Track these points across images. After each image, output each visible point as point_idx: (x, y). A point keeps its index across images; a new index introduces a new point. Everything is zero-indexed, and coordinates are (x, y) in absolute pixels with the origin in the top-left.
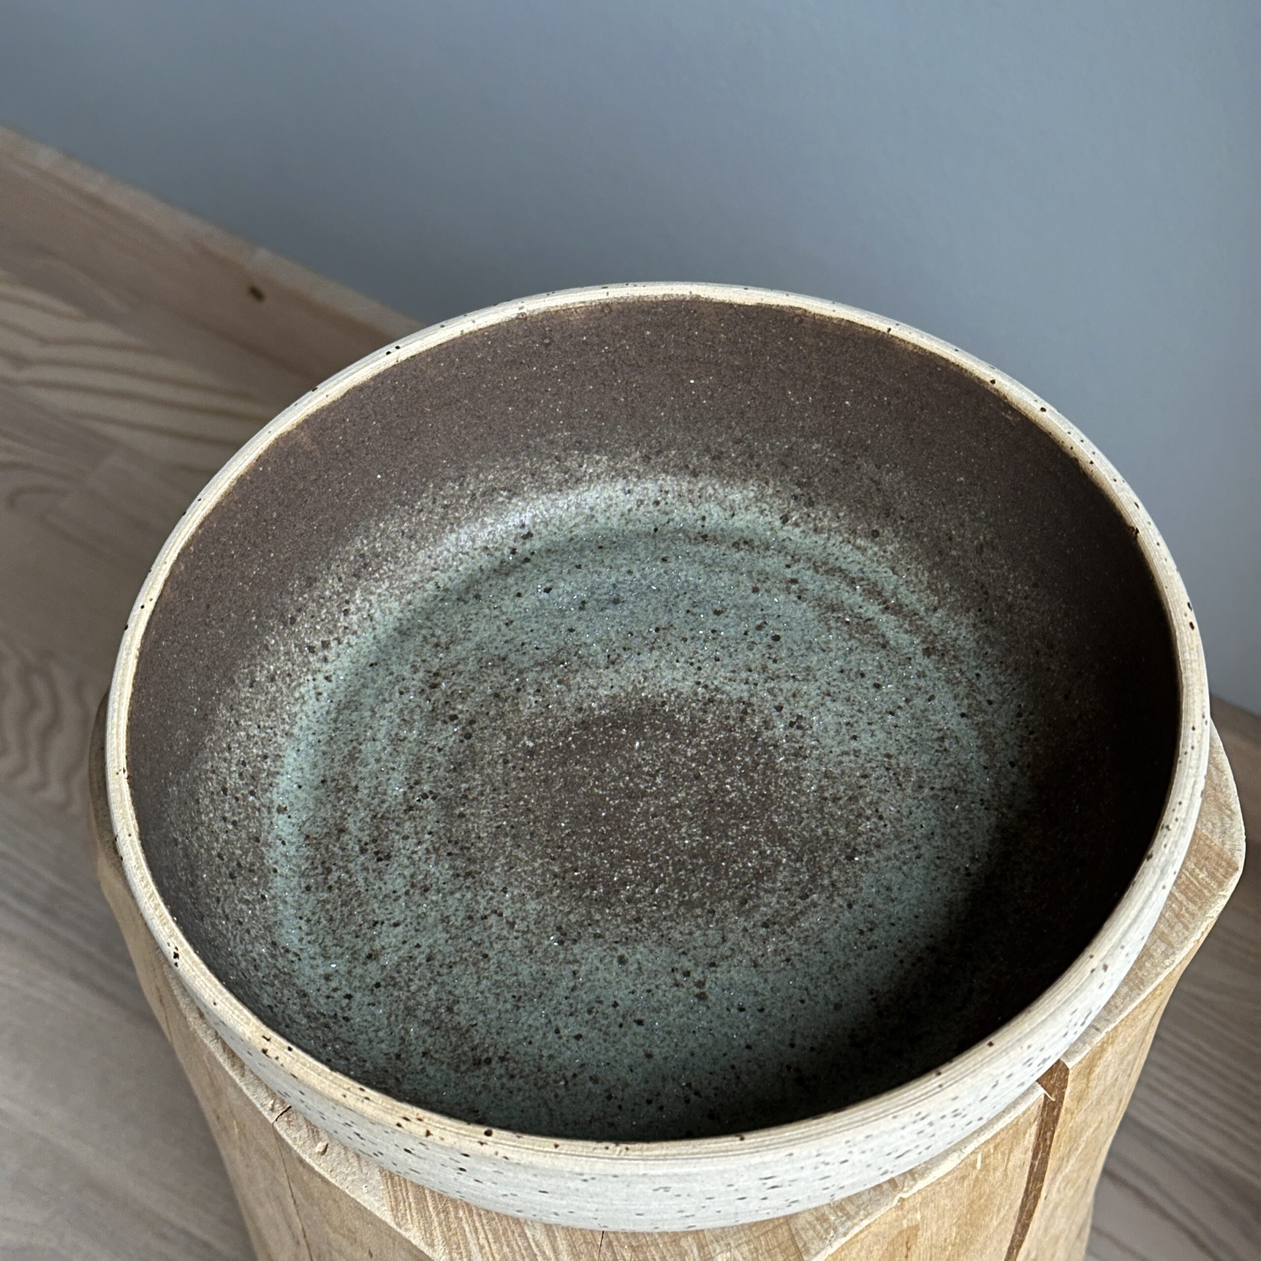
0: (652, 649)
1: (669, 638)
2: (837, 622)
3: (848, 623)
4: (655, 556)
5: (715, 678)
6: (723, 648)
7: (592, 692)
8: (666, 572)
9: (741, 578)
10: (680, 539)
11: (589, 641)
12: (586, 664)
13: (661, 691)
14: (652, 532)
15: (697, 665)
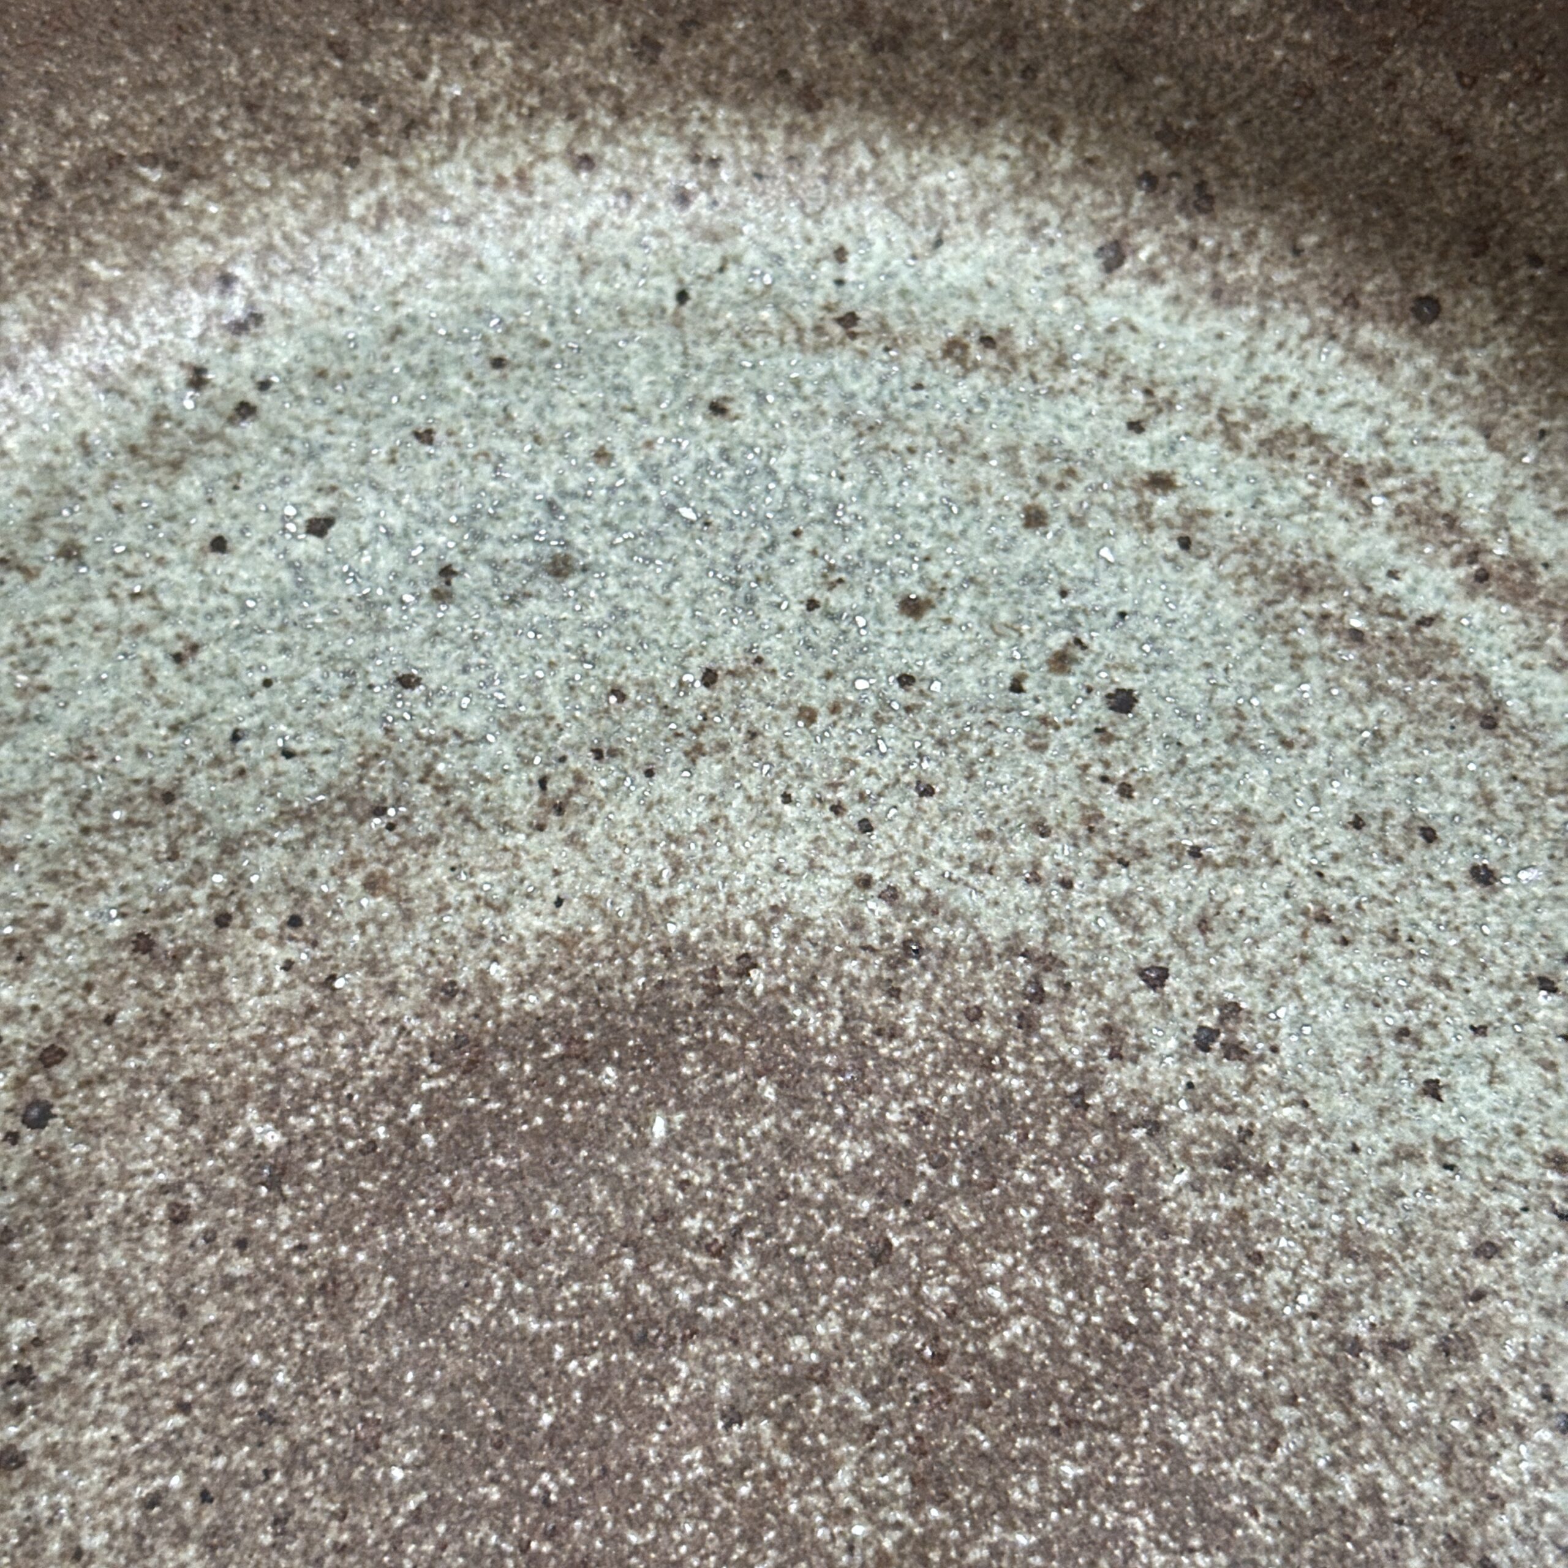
0: (696, 752)
1: (753, 711)
2: (1320, 632)
3: (1357, 636)
4: (687, 393)
5: (922, 862)
6: (941, 743)
7: (488, 920)
8: (725, 454)
9: (982, 474)
10: (764, 329)
11: (472, 723)
12: (463, 810)
13: (735, 913)
14: (671, 304)
15: (856, 812)
